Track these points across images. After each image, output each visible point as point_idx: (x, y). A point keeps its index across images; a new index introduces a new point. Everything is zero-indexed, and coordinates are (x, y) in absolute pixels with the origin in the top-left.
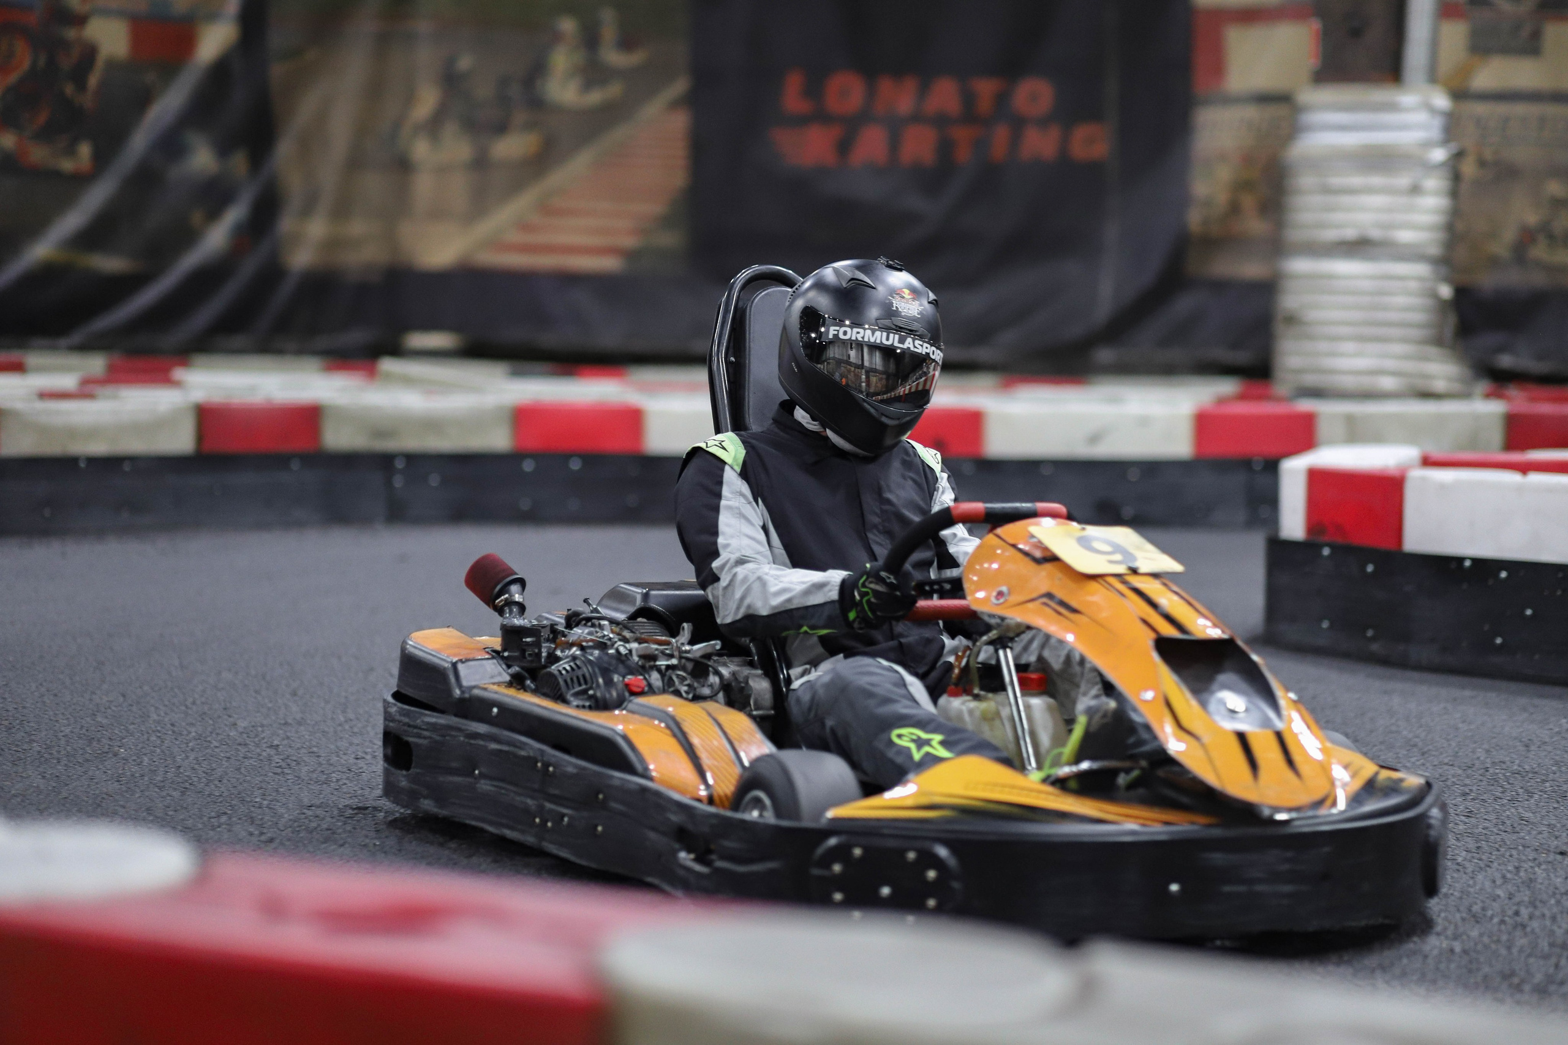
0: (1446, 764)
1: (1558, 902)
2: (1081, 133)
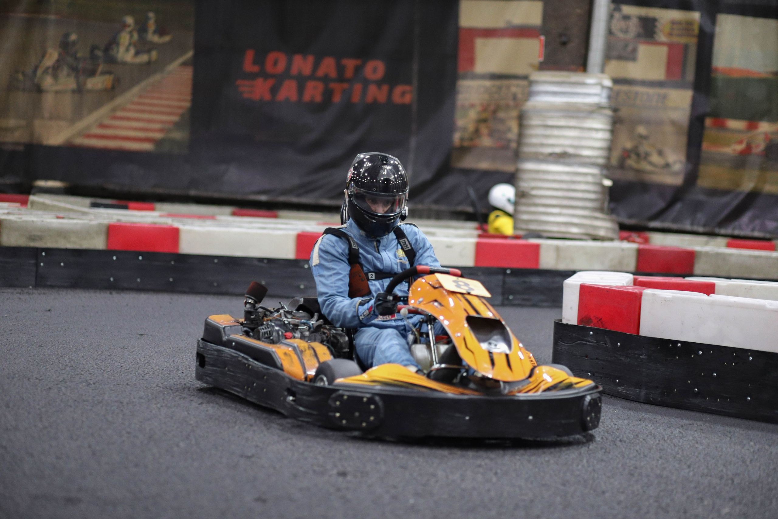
0: (707, 475)
2: (399, 89)
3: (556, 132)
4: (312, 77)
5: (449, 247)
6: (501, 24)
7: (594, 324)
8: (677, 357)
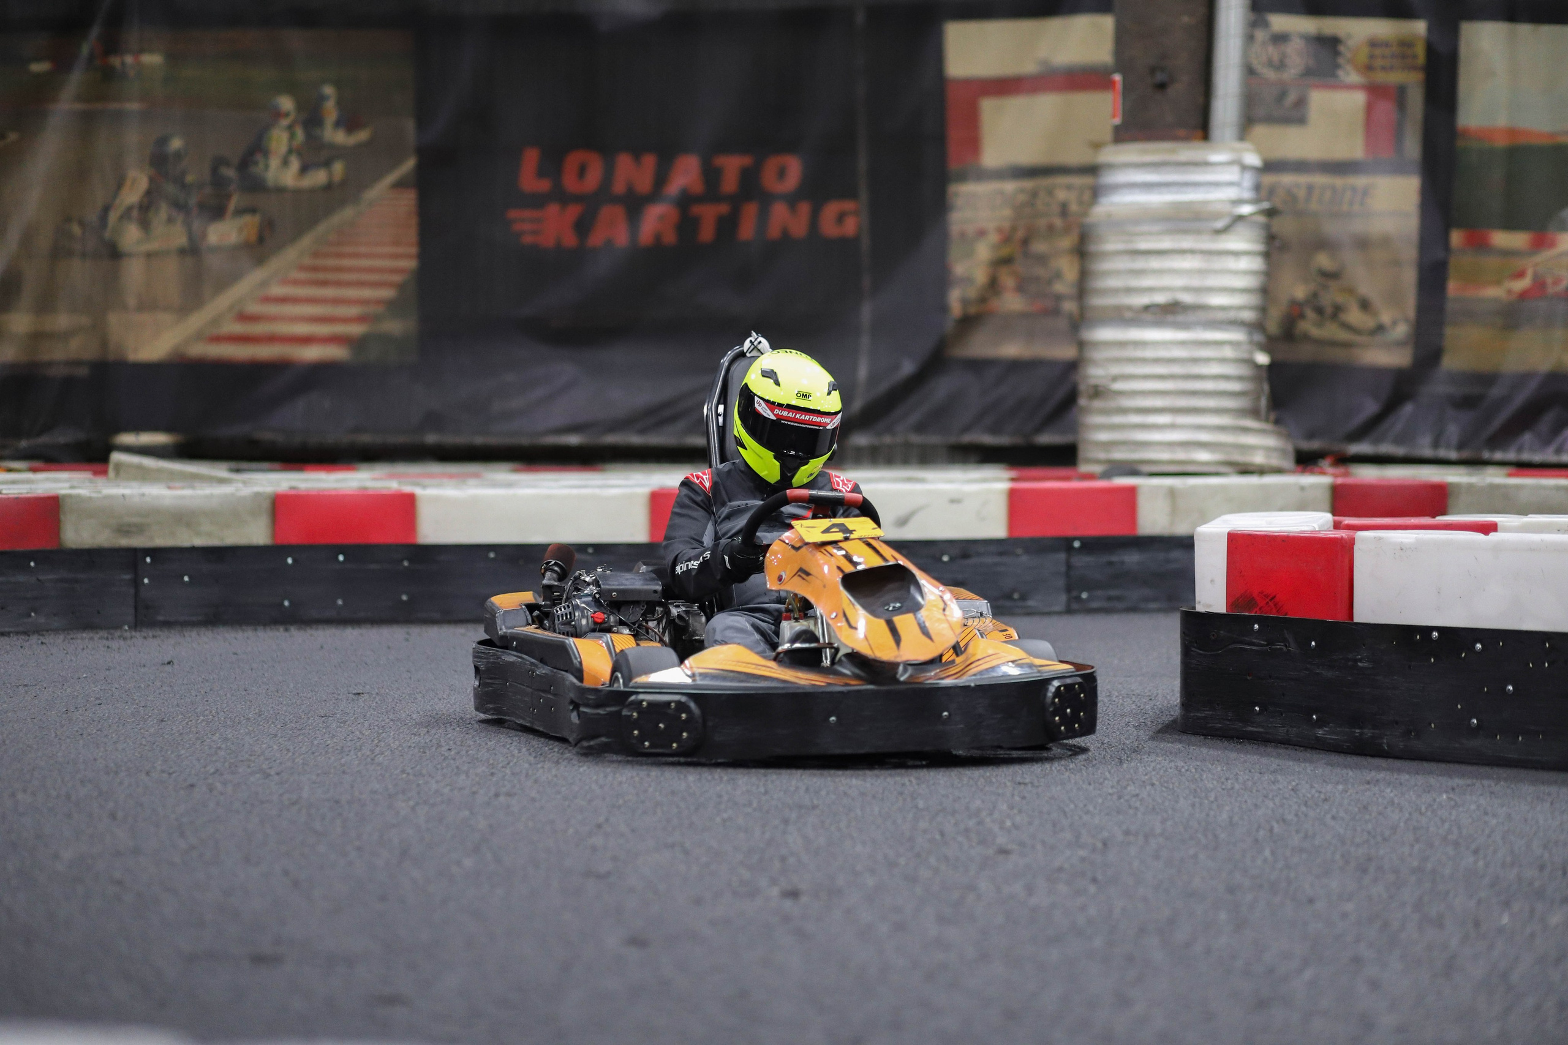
2: (831, 209)
3: (1155, 263)
4: (655, 195)
5: (953, 501)
6: (1029, 68)
7: (1260, 609)
8: (1432, 660)
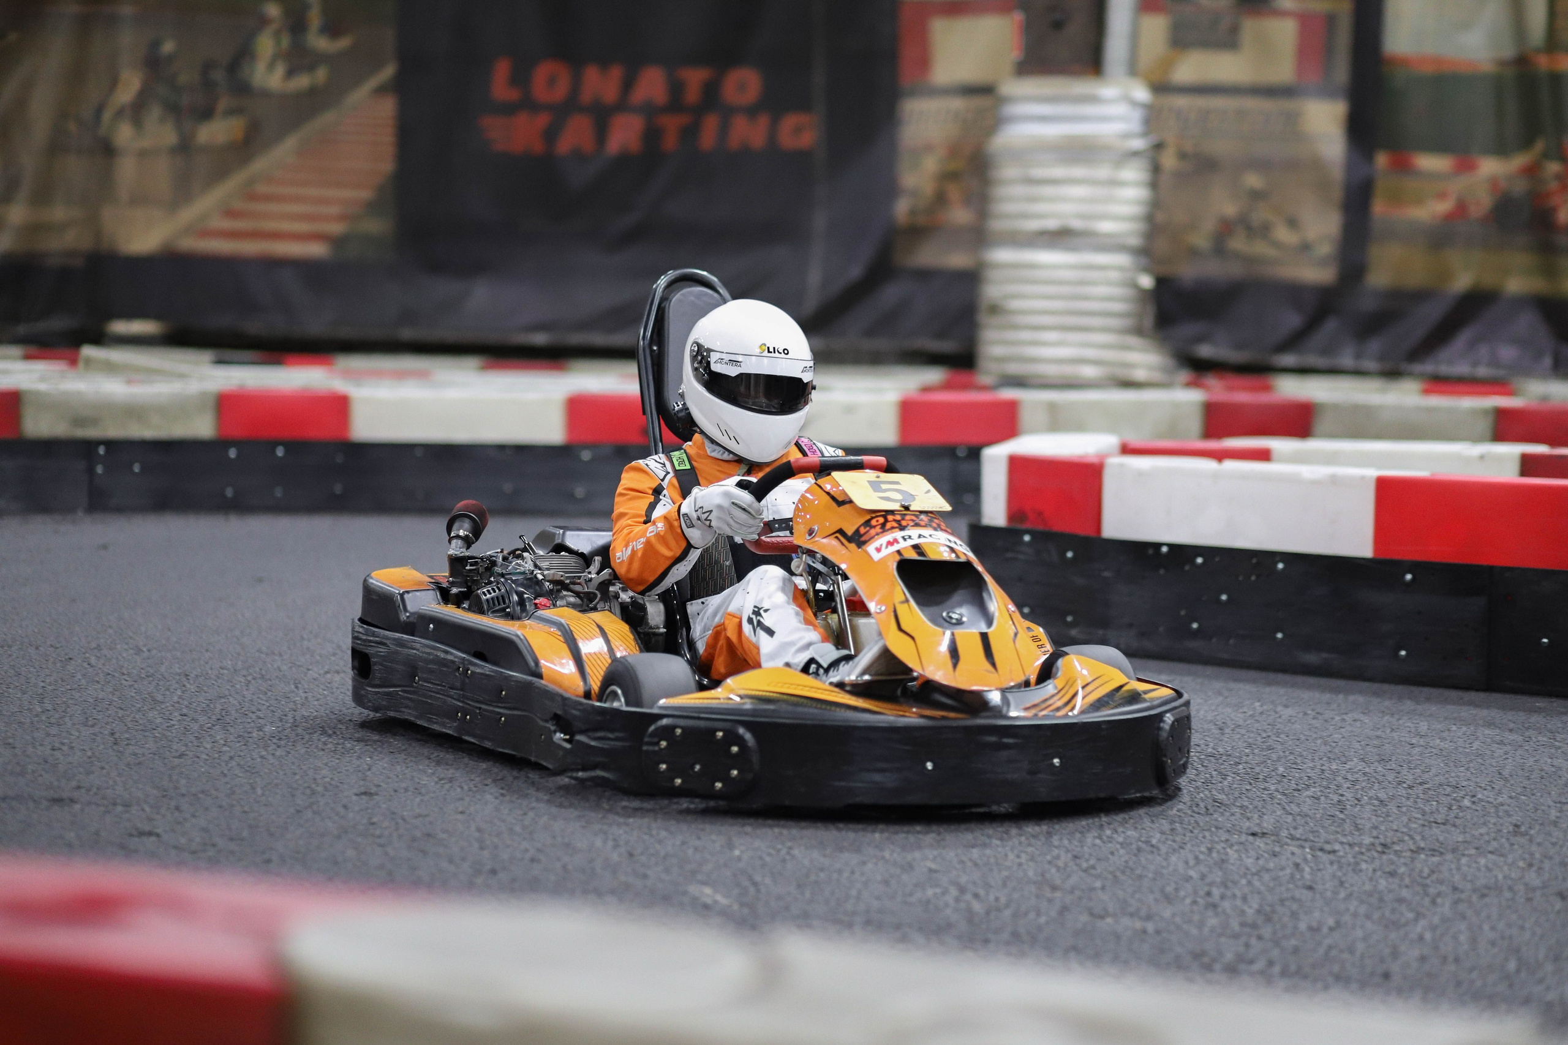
1: (1249, 883)
2: (789, 122)
3: (1048, 191)
4: (621, 106)
5: (849, 409)
7: (1031, 522)
8: (1162, 571)
